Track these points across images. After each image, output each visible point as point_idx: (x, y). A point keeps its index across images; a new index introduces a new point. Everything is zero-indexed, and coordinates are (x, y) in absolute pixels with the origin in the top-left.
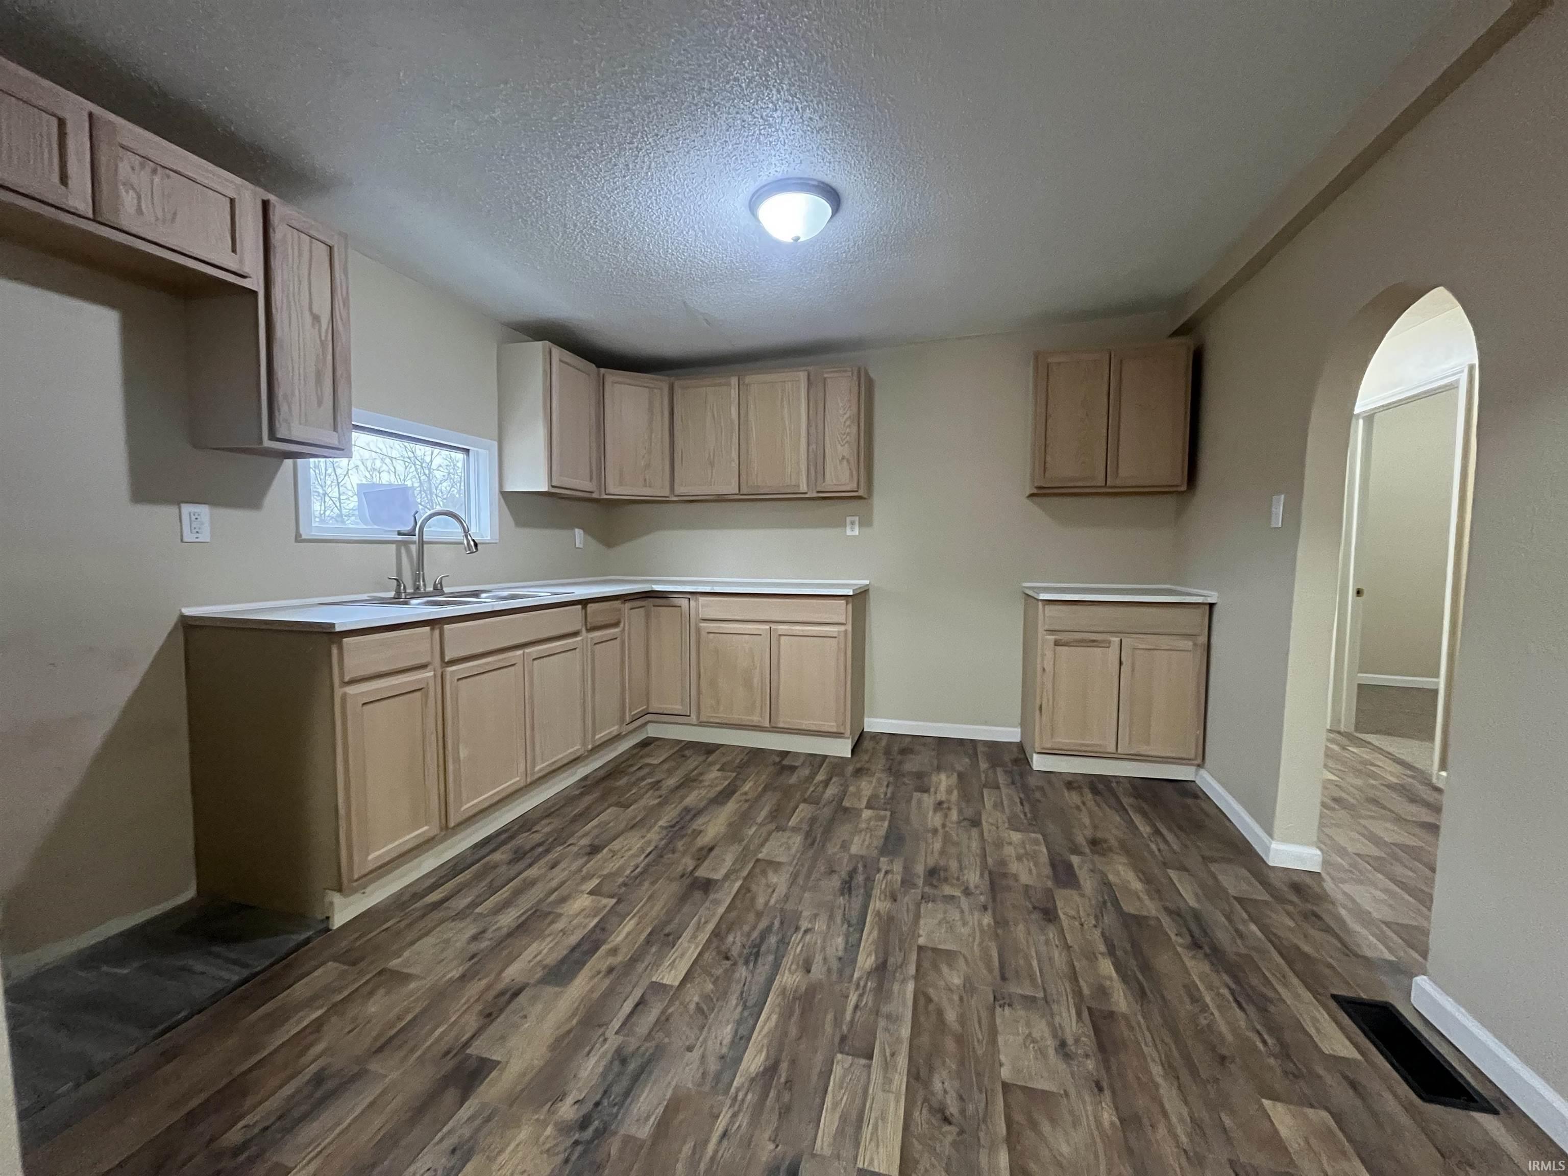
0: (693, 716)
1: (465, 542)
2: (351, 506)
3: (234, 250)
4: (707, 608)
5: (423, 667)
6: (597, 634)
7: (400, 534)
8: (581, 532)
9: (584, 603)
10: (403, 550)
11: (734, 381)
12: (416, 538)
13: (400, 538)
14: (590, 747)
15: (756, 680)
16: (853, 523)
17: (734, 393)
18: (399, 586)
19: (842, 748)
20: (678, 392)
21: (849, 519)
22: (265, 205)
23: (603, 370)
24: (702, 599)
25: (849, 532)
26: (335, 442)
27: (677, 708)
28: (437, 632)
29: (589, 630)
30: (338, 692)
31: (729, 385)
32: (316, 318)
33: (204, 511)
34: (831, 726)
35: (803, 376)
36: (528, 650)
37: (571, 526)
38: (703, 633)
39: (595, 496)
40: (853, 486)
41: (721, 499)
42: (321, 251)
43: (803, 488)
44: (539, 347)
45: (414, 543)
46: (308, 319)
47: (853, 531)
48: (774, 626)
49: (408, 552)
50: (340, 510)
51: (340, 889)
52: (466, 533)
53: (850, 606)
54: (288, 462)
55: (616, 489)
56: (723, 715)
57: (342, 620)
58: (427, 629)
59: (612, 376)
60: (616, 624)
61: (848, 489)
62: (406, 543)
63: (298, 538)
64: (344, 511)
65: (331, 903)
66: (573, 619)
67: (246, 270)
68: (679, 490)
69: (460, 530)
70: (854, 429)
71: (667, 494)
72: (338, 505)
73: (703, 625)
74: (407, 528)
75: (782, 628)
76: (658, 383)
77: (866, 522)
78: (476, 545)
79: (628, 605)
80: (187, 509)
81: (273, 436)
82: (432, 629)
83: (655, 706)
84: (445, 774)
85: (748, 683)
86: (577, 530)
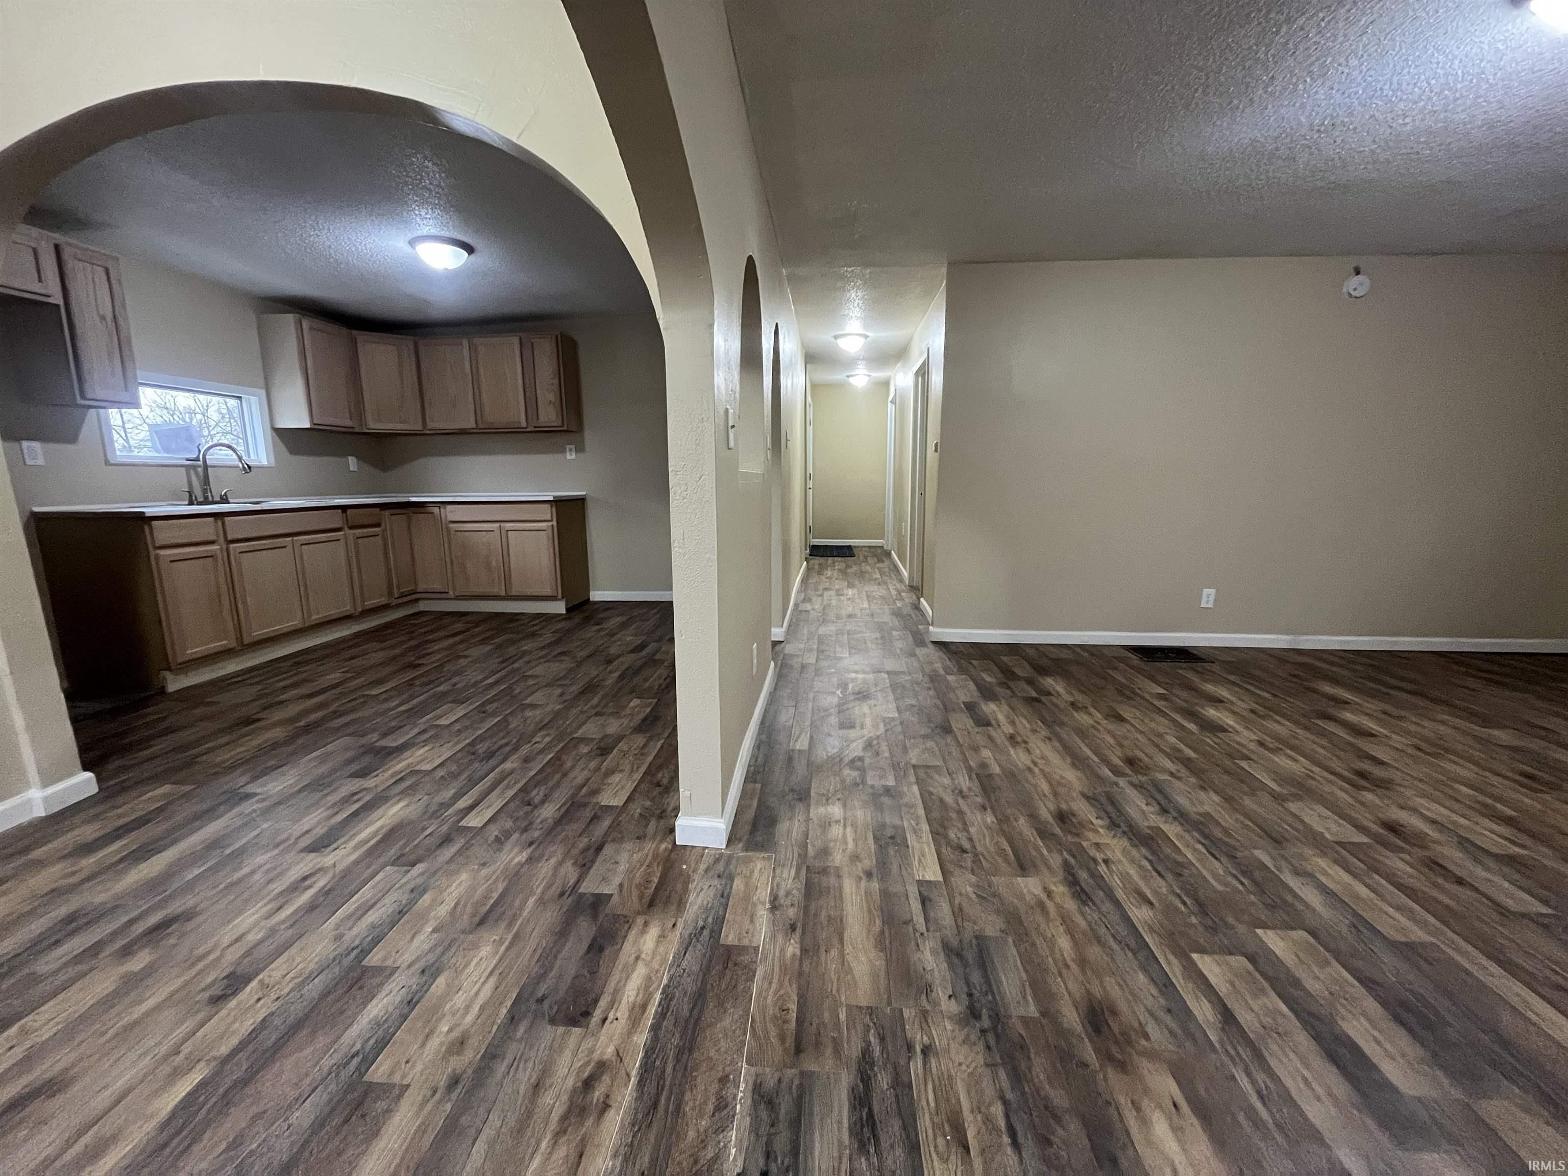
0: (451, 593)
1: (241, 465)
2: (141, 436)
3: (40, 280)
4: (453, 514)
5: (212, 542)
6: (359, 532)
7: (188, 460)
8: (353, 458)
9: (344, 508)
10: (192, 472)
11: (465, 342)
12: (201, 463)
13: (188, 463)
14: (360, 610)
15: (494, 564)
16: (571, 450)
17: (466, 353)
18: (191, 496)
19: (559, 608)
20: (422, 350)
21: (568, 447)
22: (57, 248)
23: (355, 332)
24: (449, 507)
25: (568, 457)
26: (128, 400)
27: (437, 587)
28: (220, 523)
29: (351, 528)
30: (153, 553)
31: (461, 344)
32: (103, 318)
33: (36, 445)
34: (548, 591)
35: (516, 340)
36: (295, 538)
37: (346, 455)
38: (452, 532)
39: (356, 430)
40: (560, 424)
41: (463, 432)
42: (100, 271)
43: (524, 424)
44: (290, 319)
45: (199, 466)
46: (97, 319)
47: (571, 456)
48: (503, 525)
49: (197, 474)
50: (127, 441)
51: (169, 669)
52: (240, 459)
53: (554, 509)
54: (92, 411)
55: (374, 425)
56: (474, 589)
57: (149, 511)
58: (212, 519)
59: (362, 337)
60: (378, 525)
61: (556, 424)
62: (195, 467)
63: (107, 463)
64: (132, 442)
65: (165, 679)
66: (336, 520)
67: (50, 292)
68: (431, 425)
69: (235, 457)
70: (556, 381)
71: (421, 428)
72: (123, 434)
73: (452, 525)
74: (195, 456)
75: (509, 526)
76: (407, 343)
77: (580, 449)
78: (249, 467)
79: (387, 513)
80: (25, 444)
81: (83, 397)
82: (215, 520)
83: (421, 587)
84: (238, 616)
85: (488, 565)
86: (350, 458)
